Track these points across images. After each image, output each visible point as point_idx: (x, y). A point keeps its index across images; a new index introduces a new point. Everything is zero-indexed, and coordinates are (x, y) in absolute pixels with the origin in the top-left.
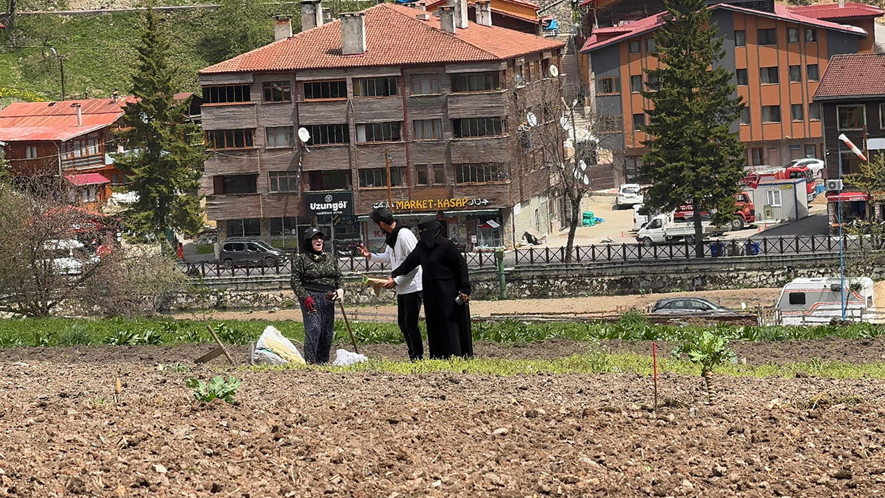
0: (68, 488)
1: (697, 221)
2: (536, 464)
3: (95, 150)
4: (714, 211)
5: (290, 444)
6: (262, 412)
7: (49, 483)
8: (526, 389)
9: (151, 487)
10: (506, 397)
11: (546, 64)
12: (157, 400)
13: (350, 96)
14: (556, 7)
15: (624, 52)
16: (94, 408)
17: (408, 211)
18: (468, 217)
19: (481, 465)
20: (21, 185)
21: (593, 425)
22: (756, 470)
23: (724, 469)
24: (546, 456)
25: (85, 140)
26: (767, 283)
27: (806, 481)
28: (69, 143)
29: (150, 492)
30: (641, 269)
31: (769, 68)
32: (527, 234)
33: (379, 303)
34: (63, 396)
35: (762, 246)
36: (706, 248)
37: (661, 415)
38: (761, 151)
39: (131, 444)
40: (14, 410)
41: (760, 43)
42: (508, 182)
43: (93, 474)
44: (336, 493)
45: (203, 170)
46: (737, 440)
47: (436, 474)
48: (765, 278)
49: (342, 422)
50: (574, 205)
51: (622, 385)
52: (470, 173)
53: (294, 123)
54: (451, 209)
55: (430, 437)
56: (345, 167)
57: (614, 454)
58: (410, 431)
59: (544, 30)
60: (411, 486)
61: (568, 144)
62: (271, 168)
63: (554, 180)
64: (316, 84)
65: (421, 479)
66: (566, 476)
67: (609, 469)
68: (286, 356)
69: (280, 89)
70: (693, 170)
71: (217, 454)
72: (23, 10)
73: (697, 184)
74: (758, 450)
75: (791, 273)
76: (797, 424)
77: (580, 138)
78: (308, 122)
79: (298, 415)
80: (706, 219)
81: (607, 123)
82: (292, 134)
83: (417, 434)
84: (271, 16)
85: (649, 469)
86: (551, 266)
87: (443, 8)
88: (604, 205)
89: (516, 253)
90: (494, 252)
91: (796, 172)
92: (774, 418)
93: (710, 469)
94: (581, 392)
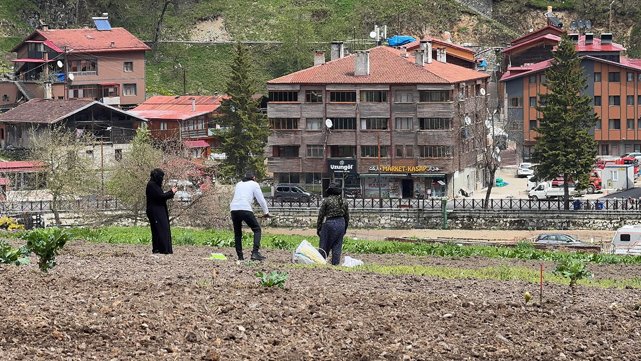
0: (186, 338)
1: (566, 187)
2: (470, 337)
3: (202, 127)
4: (577, 182)
5: (320, 317)
6: (302, 295)
7: (174, 334)
8: (460, 288)
9: (236, 340)
10: (448, 292)
11: (478, 87)
12: (237, 283)
13: (358, 101)
14: (486, 53)
15: (526, 83)
16: (200, 288)
17: (389, 172)
18: (426, 178)
19: (436, 336)
20: (157, 145)
21: (504, 315)
22: (605, 349)
23: (585, 347)
24: (476, 333)
25: (196, 119)
26: (607, 227)
27: (636, 357)
28: (186, 122)
29: (236, 344)
30: (531, 215)
31: (615, 96)
32: (461, 190)
33: (370, 227)
34: (180, 277)
35: (605, 205)
36: (570, 204)
37: (545, 310)
38: (607, 146)
39: (224, 312)
40: (153, 286)
41: (610, 81)
42: (452, 158)
43: (201, 330)
44: (348, 350)
45: (267, 142)
46: (593, 329)
47: (409, 341)
48: (606, 224)
49: (351, 305)
50: (491, 174)
51: (519, 288)
52: (429, 152)
53: (324, 116)
54: (417, 173)
55: (404, 317)
56: (353, 144)
57: (517, 334)
58: (392, 312)
59: (478, 66)
60: (394, 347)
61: (489, 136)
62: (307, 142)
63: (480, 158)
64: (338, 93)
65: (400, 343)
66: (488, 346)
67: (515, 343)
68: (314, 258)
69: (316, 95)
70: (565, 156)
71: (276, 321)
72: (163, 40)
73: (567, 165)
74: (605, 335)
75: (622, 221)
76: (629, 320)
77: (496, 133)
78: (332, 116)
79: (324, 299)
80: (572, 187)
81: (514, 125)
82: (321, 122)
83: (397, 314)
84: (312, 50)
85: (539, 345)
86: (475, 210)
87: (417, 51)
88: (509, 174)
89: (455, 202)
90: (441, 200)
91: (628, 161)
92: (615, 316)
93: (577, 347)
94: (494, 291)
